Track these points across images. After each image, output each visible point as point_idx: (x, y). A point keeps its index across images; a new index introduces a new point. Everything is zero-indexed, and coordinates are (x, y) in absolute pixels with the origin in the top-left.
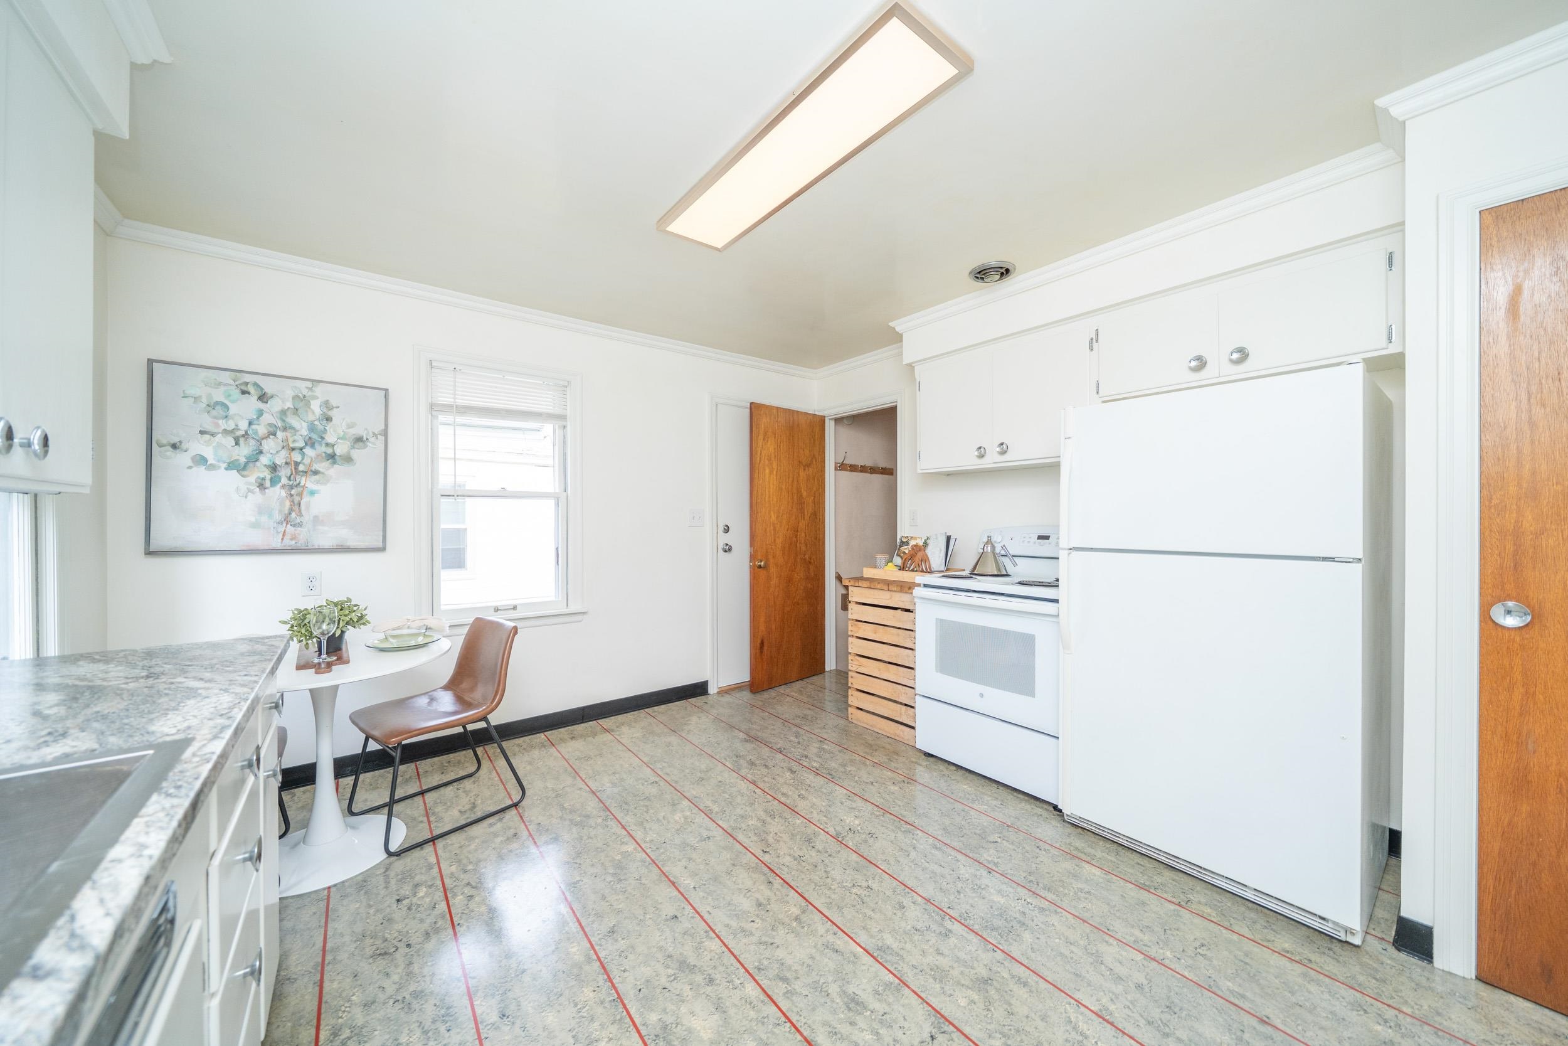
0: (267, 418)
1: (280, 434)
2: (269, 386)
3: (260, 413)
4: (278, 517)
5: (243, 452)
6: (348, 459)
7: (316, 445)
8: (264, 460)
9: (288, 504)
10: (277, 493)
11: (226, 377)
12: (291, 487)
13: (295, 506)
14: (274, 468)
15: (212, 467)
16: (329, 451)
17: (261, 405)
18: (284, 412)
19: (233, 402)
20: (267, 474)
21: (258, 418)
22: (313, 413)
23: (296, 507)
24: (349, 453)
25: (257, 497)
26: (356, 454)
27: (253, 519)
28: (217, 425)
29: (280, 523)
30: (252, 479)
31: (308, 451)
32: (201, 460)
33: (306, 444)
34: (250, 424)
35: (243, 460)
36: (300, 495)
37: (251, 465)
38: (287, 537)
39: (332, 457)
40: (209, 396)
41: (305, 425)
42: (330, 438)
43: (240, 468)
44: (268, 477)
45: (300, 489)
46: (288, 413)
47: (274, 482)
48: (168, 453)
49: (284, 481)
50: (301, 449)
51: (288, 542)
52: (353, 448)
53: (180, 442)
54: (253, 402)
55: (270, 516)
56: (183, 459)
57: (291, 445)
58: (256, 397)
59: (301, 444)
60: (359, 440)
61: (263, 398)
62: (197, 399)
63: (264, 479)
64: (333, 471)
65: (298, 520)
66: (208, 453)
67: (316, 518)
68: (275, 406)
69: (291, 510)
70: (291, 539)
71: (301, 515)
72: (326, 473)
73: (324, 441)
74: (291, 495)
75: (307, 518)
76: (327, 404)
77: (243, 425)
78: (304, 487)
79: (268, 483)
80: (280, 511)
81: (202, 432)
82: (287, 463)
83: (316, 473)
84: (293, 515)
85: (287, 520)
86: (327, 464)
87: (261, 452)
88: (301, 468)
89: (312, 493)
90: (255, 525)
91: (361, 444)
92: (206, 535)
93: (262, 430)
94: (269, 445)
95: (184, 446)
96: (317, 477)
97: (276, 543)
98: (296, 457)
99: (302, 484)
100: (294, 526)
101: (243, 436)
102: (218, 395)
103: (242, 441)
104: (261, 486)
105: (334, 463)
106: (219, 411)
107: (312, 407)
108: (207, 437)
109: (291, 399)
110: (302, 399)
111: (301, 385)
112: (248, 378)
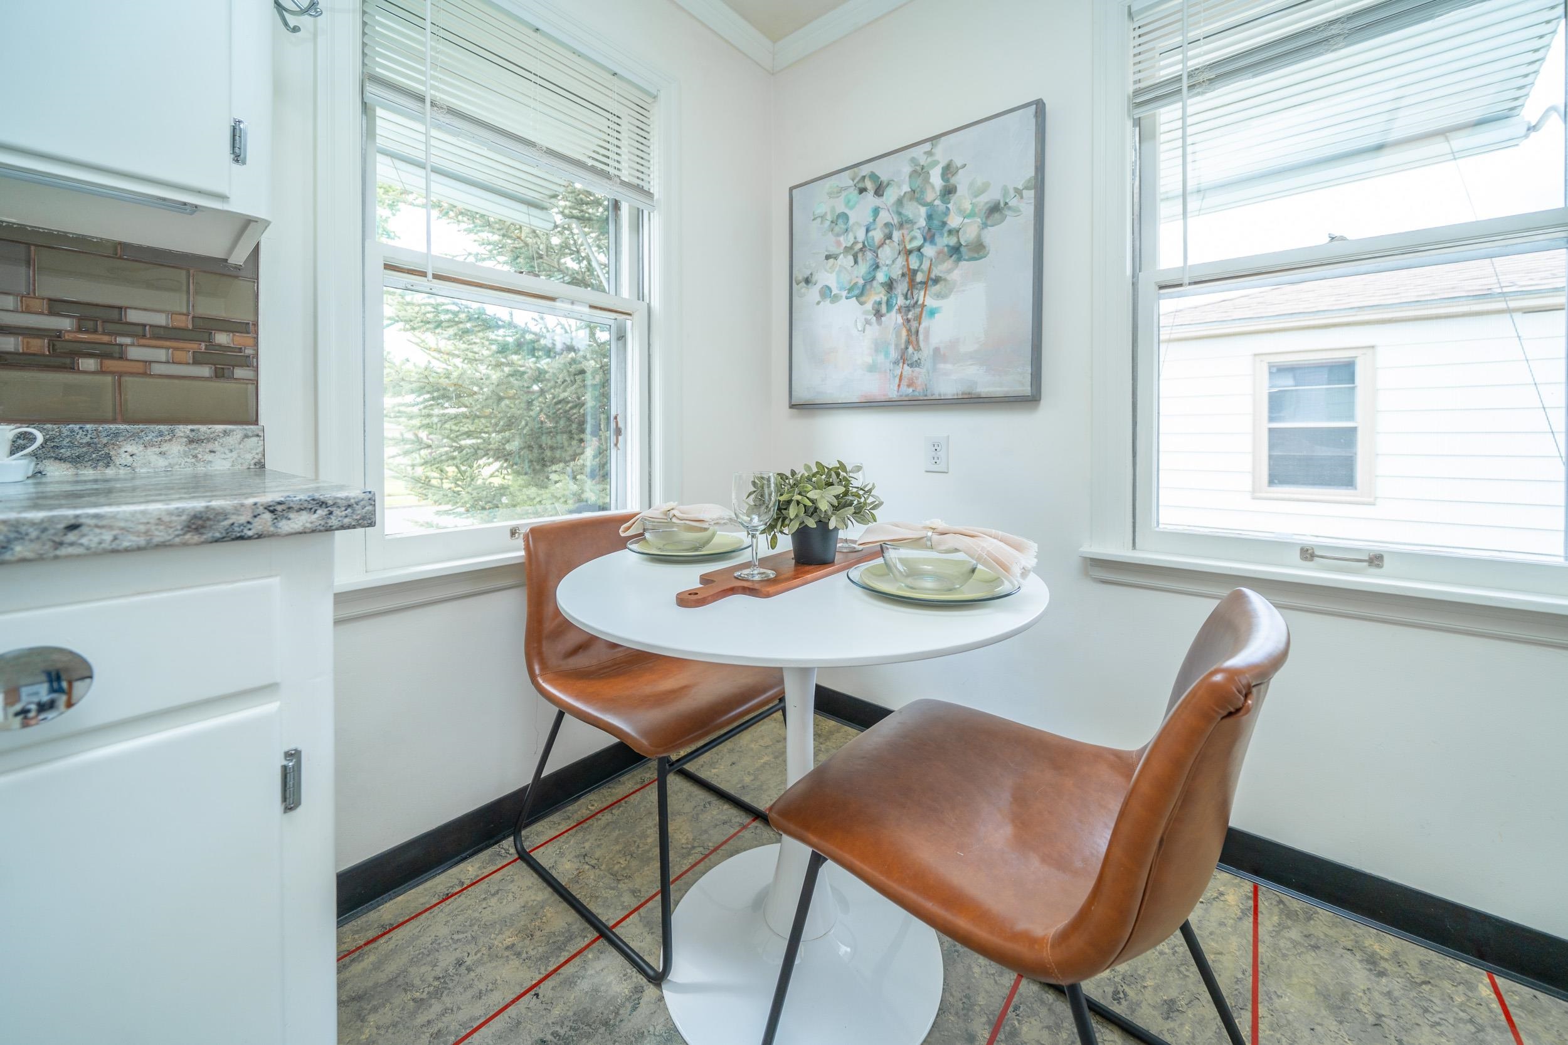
0: (885, 217)
1: (896, 235)
2: (883, 170)
3: (876, 211)
4: (894, 354)
5: (861, 271)
6: (979, 249)
7: (937, 239)
8: (881, 277)
9: (904, 333)
10: (893, 320)
11: (845, 179)
12: (908, 309)
13: (913, 336)
14: (890, 285)
15: (835, 299)
16: (953, 241)
17: (877, 202)
18: (900, 202)
19: (851, 208)
20: (883, 296)
21: (874, 220)
22: (933, 187)
23: (913, 338)
24: (979, 236)
25: (873, 331)
26: (992, 236)
27: (869, 360)
28: (838, 243)
29: (896, 363)
30: (869, 306)
31: (929, 251)
32: (826, 292)
33: (925, 240)
34: (868, 231)
35: (861, 282)
36: (919, 318)
37: (868, 287)
38: (904, 382)
39: (956, 251)
40: (833, 209)
41: (923, 211)
42: (954, 221)
43: (859, 293)
44: (885, 299)
45: (918, 310)
46: (905, 201)
47: (890, 304)
48: (803, 290)
49: (901, 301)
50: (919, 249)
51: (904, 392)
52: (985, 225)
53: (811, 274)
54: (869, 201)
55: (887, 354)
56: (813, 293)
57: (908, 247)
58: (872, 192)
59: (918, 242)
60: (995, 210)
61: (879, 190)
62: (823, 217)
63: (880, 303)
64: (957, 272)
65: (915, 358)
66: (833, 281)
67: (937, 350)
68: (891, 195)
69: (908, 342)
70: (909, 386)
71: (918, 349)
72: (949, 277)
73: (946, 229)
74: (908, 321)
75: (926, 352)
76: (948, 171)
77: (861, 235)
78: (923, 306)
79: (884, 309)
80: (897, 346)
81: (828, 257)
82: (903, 275)
83: (936, 281)
84: (910, 350)
85: (903, 358)
86: (948, 264)
87: (877, 267)
88: (920, 277)
89: (932, 313)
90: (872, 368)
91: (997, 216)
92: (831, 383)
93: (877, 235)
94: (887, 253)
95: (814, 279)
96: (937, 287)
97: (893, 393)
98: (914, 262)
99: (920, 302)
100: (911, 365)
101: (861, 250)
102: (840, 205)
103: (860, 255)
104: (878, 313)
105: (959, 259)
106: (841, 224)
107: (931, 181)
108: (831, 261)
109: (907, 178)
110: (920, 173)
111: (918, 152)
112: (865, 170)
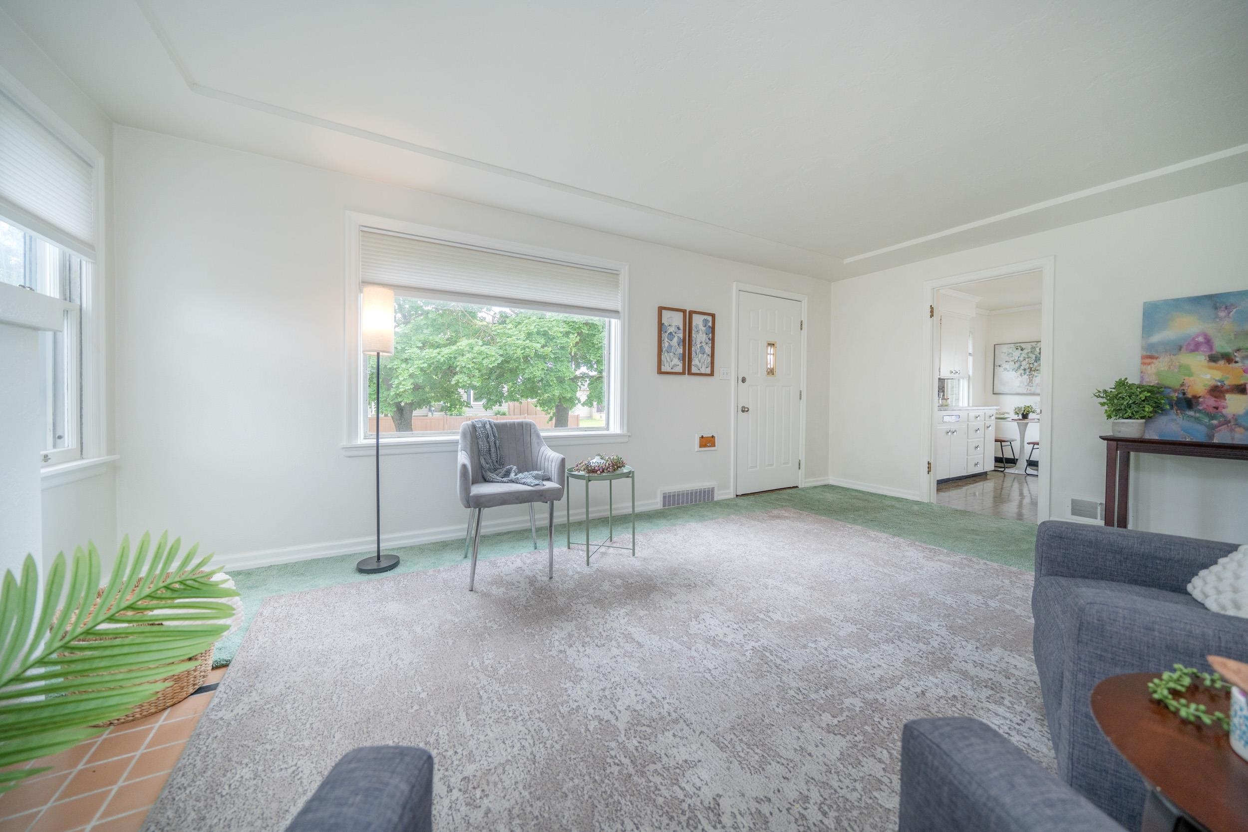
0: (1023, 355)
1: (1027, 360)
2: (1023, 346)
3: (1021, 354)
4: (1026, 384)
5: (1017, 365)
7: (1037, 362)
8: (1022, 368)
9: (1029, 380)
10: (1026, 377)
11: (1012, 345)
12: (1030, 375)
13: (1031, 381)
14: (1025, 370)
15: (1008, 371)
17: (1021, 352)
18: (1028, 353)
19: (1014, 352)
20: (1023, 372)
21: (1020, 356)
25: (1020, 379)
27: (1018, 385)
28: (1010, 359)
29: (1026, 388)
30: (1018, 373)
31: (1035, 364)
32: (1005, 369)
33: (1034, 362)
35: (1016, 368)
36: (1032, 377)
37: (1018, 369)
40: (1008, 351)
43: (1016, 370)
45: (1032, 375)
47: (1025, 374)
48: (998, 368)
49: (1028, 373)
50: (1032, 363)
51: (1028, 392)
53: (1002, 365)
54: (1019, 351)
55: (1023, 384)
56: (1001, 369)
57: (1030, 363)
61: (1022, 350)
62: (1004, 353)
66: (1007, 367)
68: (1026, 351)
71: (1032, 383)
74: (1030, 377)
77: (1017, 358)
78: (1034, 375)
79: (1023, 374)
82: (1028, 368)
84: (1030, 383)
85: (1028, 385)
87: (1021, 365)
88: (1033, 369)
89: (1036, 376)
90: (1019, 387)
92: (1005, 390)
93: (1021, 359)
94: (1024, 363)
97: (1025, 392)
98: (1031, 366)
100: (1029, 388)
101: (1016, 361)
102: (1010, 351)
104: (1021, 375)
106: (1010, 355)
108: (1007, 362)
109: (1030, 349)
110: (1033, 348)
111: (1034, 344)
112: (1018, 345)
